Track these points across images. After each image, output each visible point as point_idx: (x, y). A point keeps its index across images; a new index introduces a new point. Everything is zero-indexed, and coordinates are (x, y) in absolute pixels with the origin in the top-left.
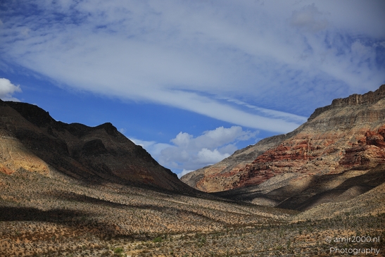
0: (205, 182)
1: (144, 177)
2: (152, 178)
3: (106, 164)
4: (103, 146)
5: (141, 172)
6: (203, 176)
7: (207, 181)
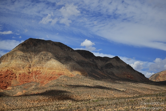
0: (159, 77)
1: (129, 76)
2: (133, 76)
3: (113, 72)
4: (112, 65)
5: (128, 74)
6: (159, 75)
7: (160, 77)
